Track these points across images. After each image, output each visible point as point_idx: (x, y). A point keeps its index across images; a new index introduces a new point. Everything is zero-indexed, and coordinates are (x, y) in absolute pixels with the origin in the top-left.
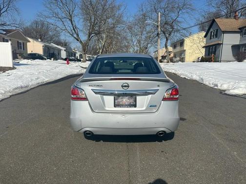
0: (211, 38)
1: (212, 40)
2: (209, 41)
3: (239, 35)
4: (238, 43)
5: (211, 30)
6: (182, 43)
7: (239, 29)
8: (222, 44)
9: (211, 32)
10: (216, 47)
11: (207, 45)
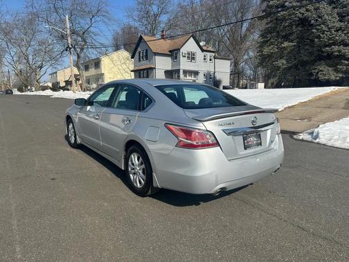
0: (140, 61)
1: (142, 62)
2: (138, 63)
3: (170, 59)
4: (169, 68)
5: (139, 49)
6: (97, 64)
7: (170, 51)
8: (155, 68)
9: (140, 53)
10: (148, 72)
11: (137, 68)
